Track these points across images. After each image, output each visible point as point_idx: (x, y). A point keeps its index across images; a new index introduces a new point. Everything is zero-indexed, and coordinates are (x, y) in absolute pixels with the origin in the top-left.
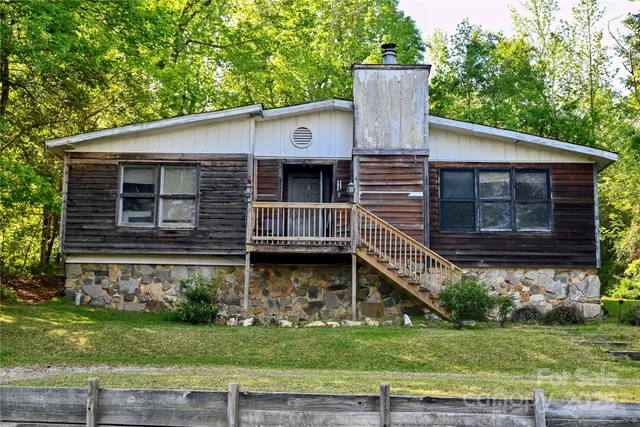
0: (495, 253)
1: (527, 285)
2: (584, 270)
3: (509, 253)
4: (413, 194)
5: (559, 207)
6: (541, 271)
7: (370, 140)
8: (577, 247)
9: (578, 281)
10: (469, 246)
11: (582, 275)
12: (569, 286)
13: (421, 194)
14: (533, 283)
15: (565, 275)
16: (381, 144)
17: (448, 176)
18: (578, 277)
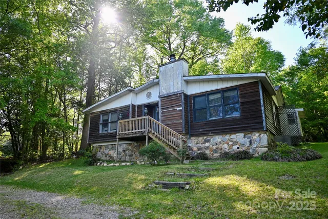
0: (216, 128)
1: (231, 141)
2: (259, 132)
3: (222, 128)
4: (178, 109)
5: (243, 103)
6: (237, 134)
7: (164, 91)
8: (253, 121)
9: (256, 138)
10: (205, 127)
11: (257, 134)
12: (251, 140)
13: (181, 108)
14: (234, 140)
15: (250, 135)
16: (168, 92)
17: (197, 99)
18: (255, 136)
